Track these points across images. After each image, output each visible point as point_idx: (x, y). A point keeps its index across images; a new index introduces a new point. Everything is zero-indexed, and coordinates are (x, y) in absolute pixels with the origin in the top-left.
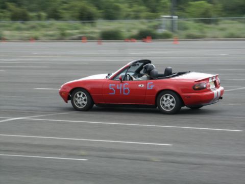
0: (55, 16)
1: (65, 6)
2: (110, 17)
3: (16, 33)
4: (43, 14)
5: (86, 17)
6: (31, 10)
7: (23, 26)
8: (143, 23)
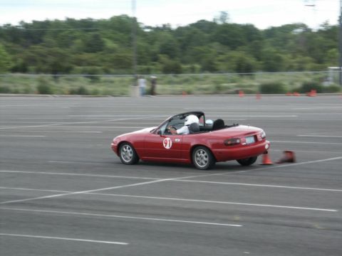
0: (210, 68)
1: (221, 57)
2: (271, 69)
3: (168, 87)
4: (198, 66)
5: (244, 69)
6: (184, 62)
7: (175, 79)
8: (307, 75)
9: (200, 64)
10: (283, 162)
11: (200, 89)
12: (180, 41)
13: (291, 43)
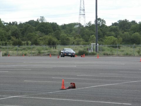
0: (36, 43)
2: (64, 44)
9: (31, 41)
10: (69, 88)
11: (30, 53)
12: (21, 30)
13: (74, 32)
